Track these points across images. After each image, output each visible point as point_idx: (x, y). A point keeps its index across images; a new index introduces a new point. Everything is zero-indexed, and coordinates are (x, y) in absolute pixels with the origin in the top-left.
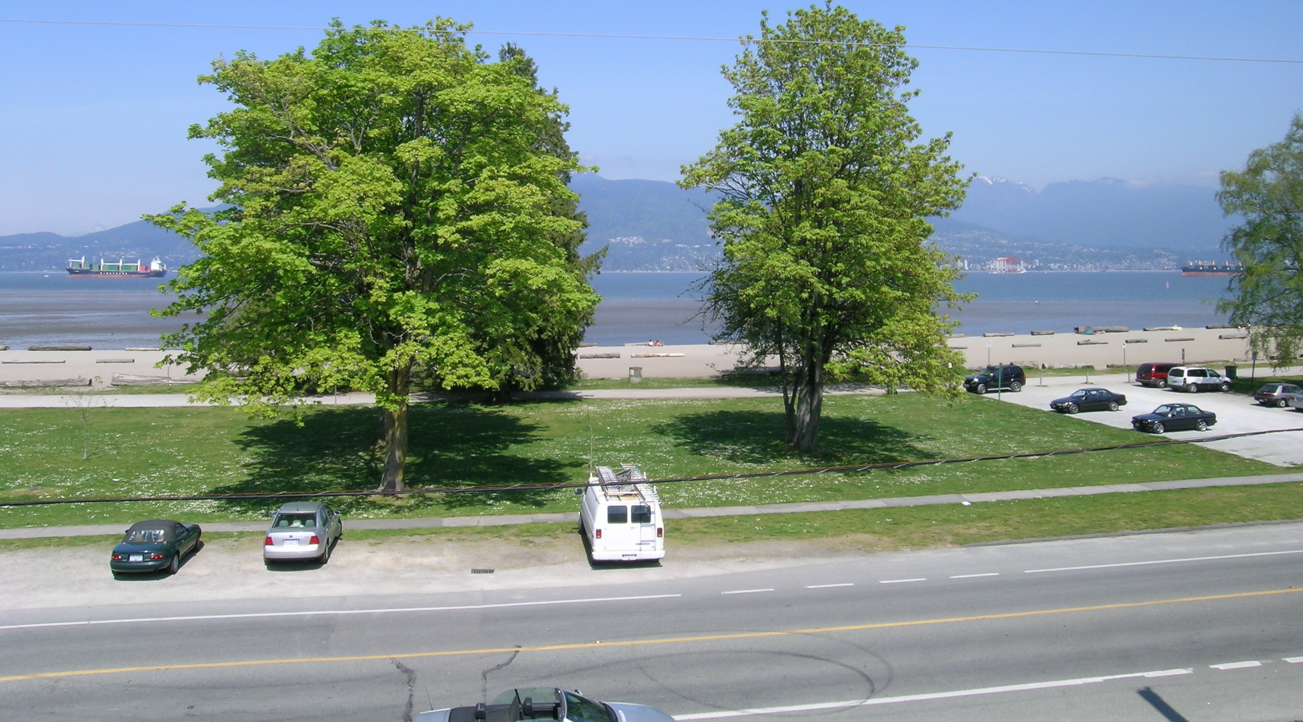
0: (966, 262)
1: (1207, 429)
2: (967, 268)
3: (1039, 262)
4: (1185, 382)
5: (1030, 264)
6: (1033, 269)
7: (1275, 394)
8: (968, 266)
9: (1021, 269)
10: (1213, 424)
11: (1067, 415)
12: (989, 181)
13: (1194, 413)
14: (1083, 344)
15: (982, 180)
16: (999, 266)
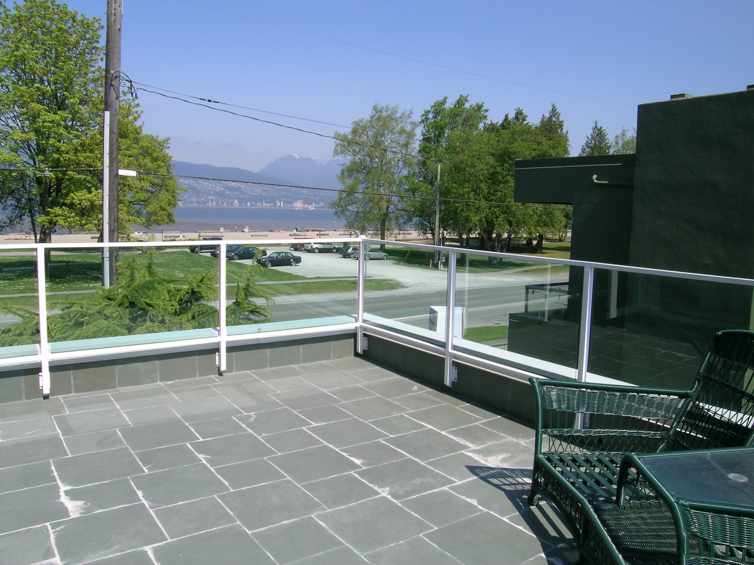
0: (282, 202)
1: (296, 265)
2: (282, 206)
3: (323, 204)
4: (312, 247)
5: (318, 205)
6: (320, 208)
7: (349, 251)
8: (283, 205)
9: (311, 208)
10: (300, 263)
11: (232, 261)
12: (297, 157)
13: (289, 257)
14: (292, 235)
15: (293, 156)
16: (298, 205)
